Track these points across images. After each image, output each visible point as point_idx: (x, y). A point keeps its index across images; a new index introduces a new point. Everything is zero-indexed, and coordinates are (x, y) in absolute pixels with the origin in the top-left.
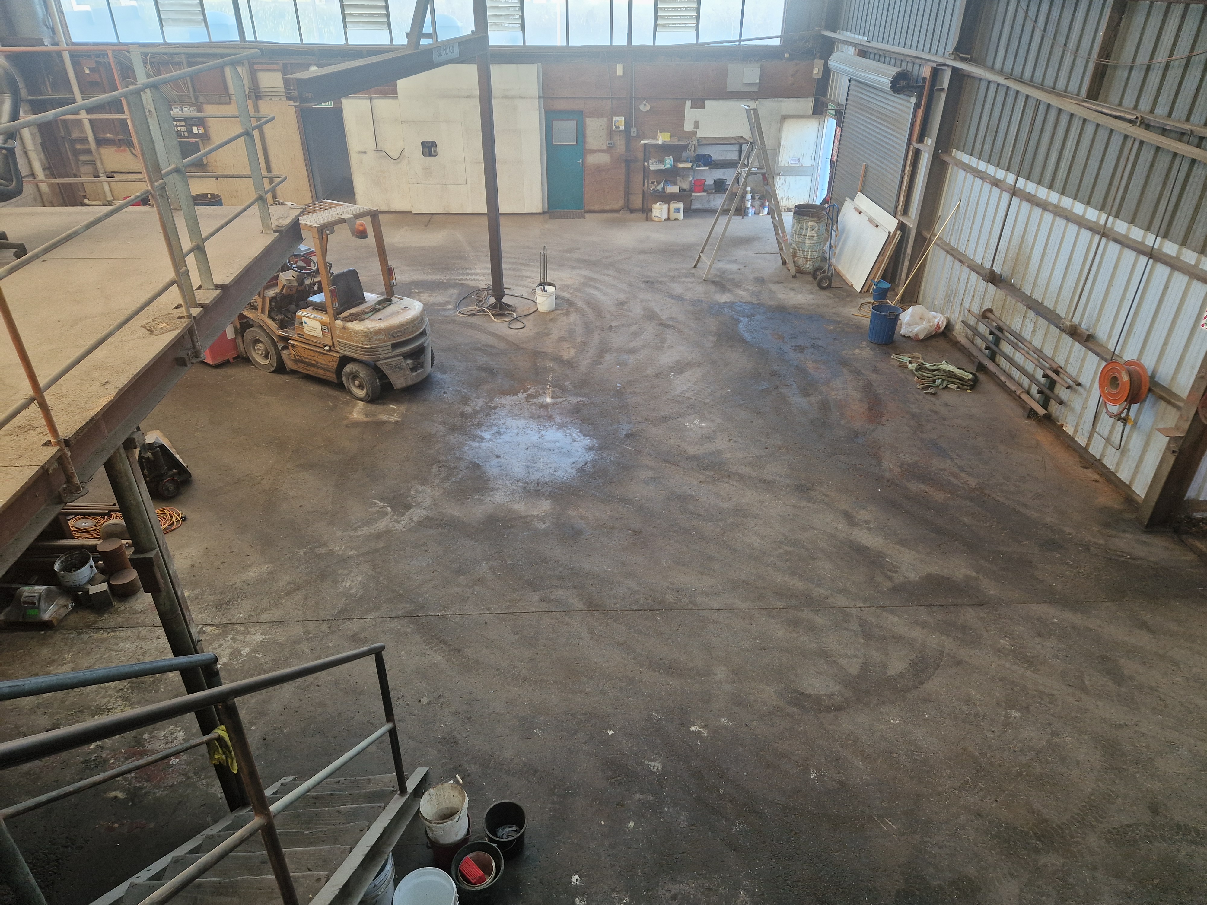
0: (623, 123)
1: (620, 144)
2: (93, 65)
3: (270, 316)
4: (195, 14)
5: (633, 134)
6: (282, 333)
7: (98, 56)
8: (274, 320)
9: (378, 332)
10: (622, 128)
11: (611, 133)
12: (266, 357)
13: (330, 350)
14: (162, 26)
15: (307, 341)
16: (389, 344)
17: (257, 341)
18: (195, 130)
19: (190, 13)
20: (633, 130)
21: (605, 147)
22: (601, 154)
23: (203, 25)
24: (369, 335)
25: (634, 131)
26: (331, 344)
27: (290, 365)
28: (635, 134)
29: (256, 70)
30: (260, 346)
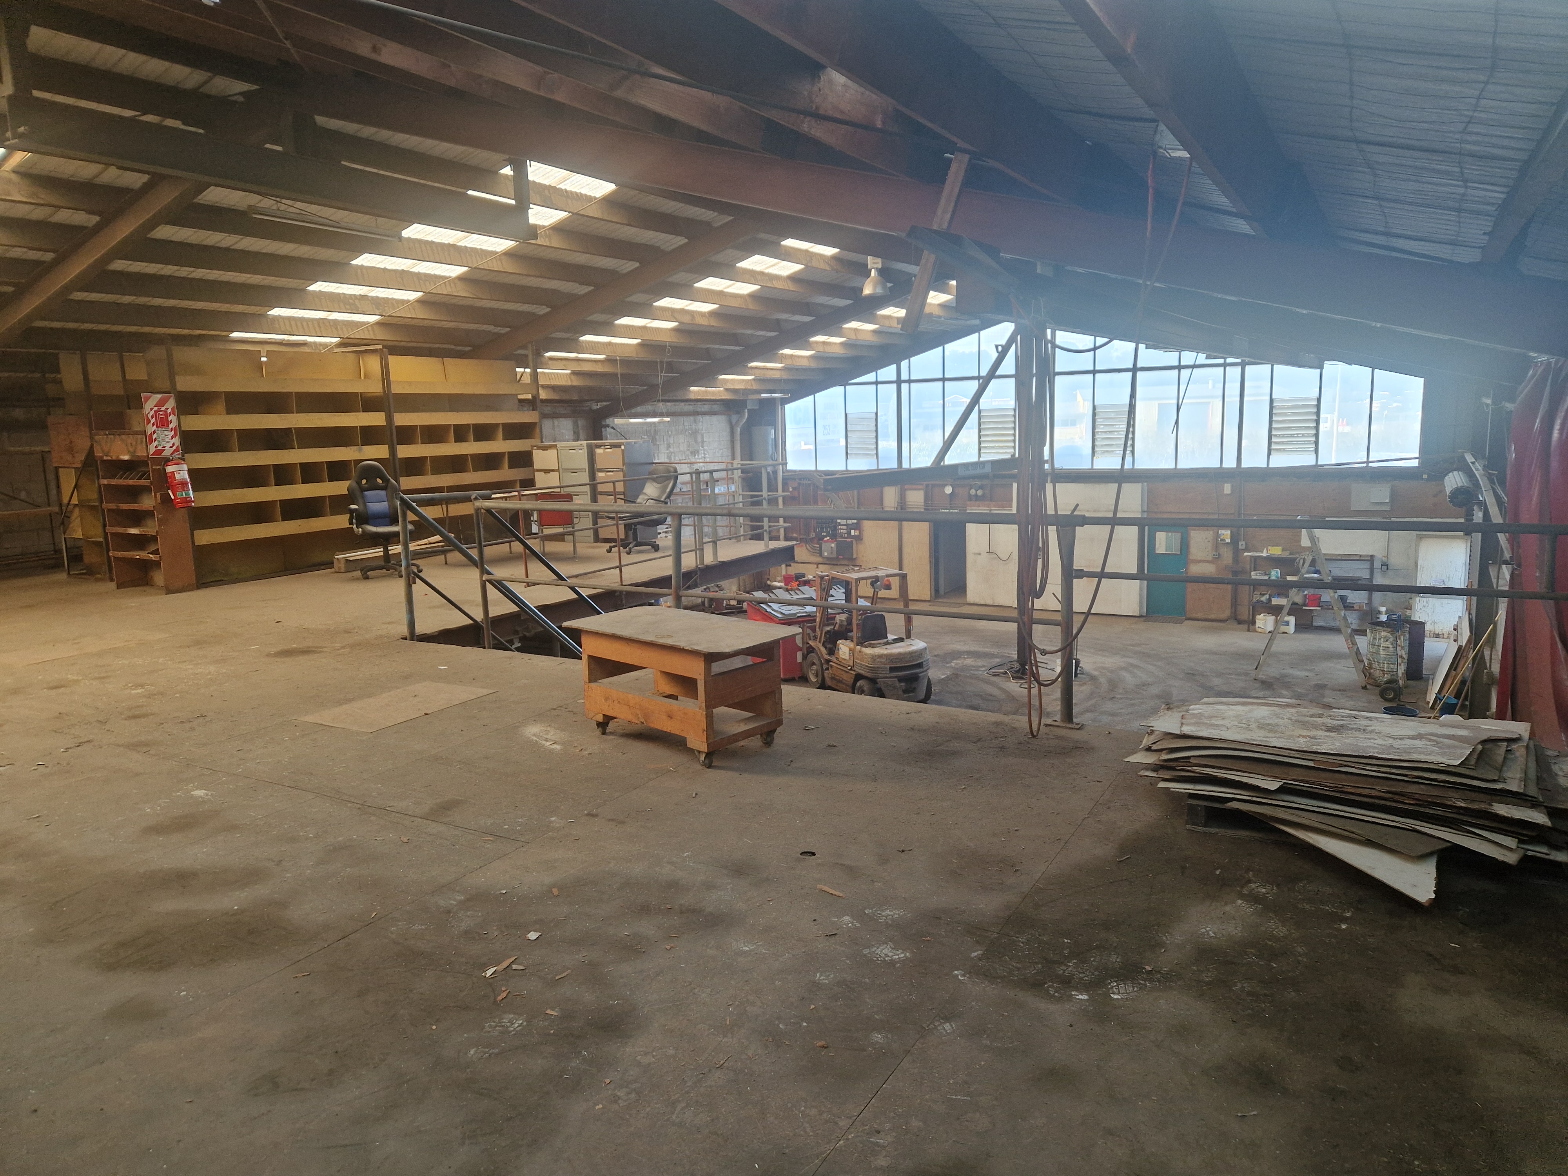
0: (1229, 536)
1: (1227, 556)
2: (796, 485)
3: (824, 645)
4: (872, 450)
5: (1240, 547)
6: (828, 657)
7: (800, 479)
8: (826, 648)
9: (881, 656)
10: (1228, 540)
11: (1217, 544)
12: (817, 676)
13: (851, 669)
14: (847, 458)
15: (840, 662)
16: (888, 666)
17: (814, 664)
18: (853, 532)
19: (868, 449)
20: (1240, 543)
21: (1210, 558)
22: (1207, 564)
23: (875, 457)
24: (874, 658)
25: (1242, 544)
26: (852, 665)
27: (829, 682)
28: (1243, 547)
29: (906, 490)
30: (814, 667)
